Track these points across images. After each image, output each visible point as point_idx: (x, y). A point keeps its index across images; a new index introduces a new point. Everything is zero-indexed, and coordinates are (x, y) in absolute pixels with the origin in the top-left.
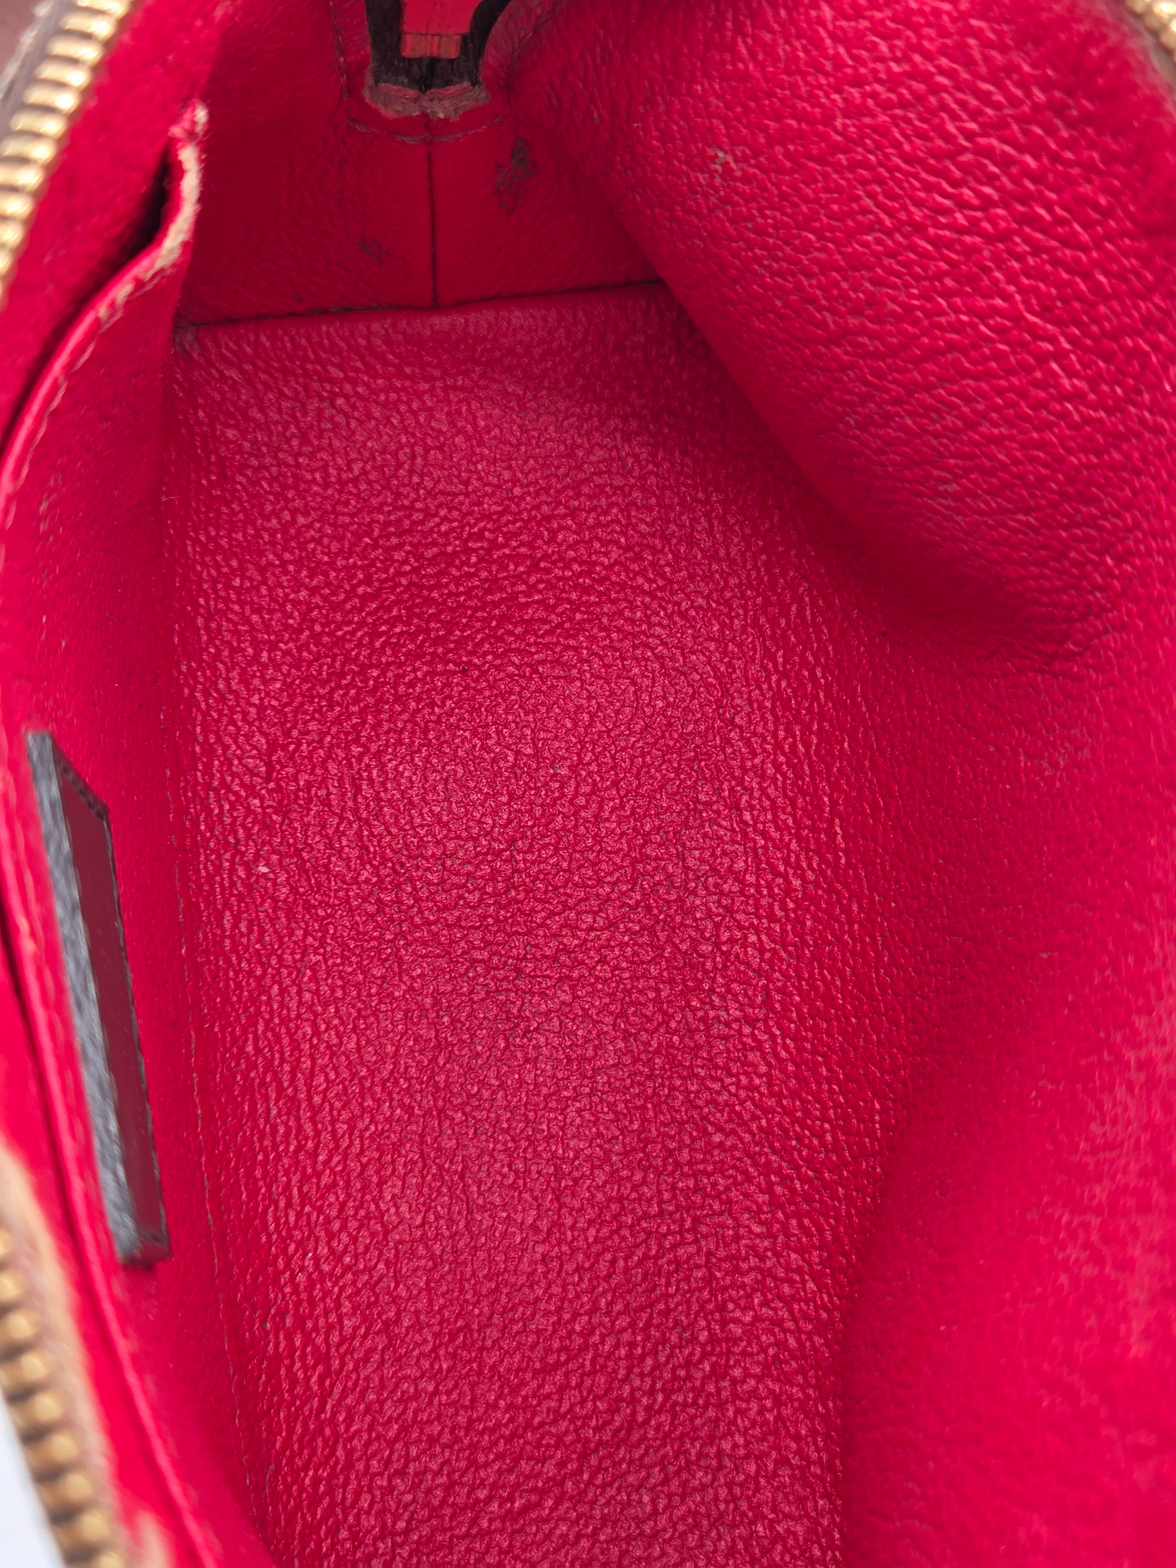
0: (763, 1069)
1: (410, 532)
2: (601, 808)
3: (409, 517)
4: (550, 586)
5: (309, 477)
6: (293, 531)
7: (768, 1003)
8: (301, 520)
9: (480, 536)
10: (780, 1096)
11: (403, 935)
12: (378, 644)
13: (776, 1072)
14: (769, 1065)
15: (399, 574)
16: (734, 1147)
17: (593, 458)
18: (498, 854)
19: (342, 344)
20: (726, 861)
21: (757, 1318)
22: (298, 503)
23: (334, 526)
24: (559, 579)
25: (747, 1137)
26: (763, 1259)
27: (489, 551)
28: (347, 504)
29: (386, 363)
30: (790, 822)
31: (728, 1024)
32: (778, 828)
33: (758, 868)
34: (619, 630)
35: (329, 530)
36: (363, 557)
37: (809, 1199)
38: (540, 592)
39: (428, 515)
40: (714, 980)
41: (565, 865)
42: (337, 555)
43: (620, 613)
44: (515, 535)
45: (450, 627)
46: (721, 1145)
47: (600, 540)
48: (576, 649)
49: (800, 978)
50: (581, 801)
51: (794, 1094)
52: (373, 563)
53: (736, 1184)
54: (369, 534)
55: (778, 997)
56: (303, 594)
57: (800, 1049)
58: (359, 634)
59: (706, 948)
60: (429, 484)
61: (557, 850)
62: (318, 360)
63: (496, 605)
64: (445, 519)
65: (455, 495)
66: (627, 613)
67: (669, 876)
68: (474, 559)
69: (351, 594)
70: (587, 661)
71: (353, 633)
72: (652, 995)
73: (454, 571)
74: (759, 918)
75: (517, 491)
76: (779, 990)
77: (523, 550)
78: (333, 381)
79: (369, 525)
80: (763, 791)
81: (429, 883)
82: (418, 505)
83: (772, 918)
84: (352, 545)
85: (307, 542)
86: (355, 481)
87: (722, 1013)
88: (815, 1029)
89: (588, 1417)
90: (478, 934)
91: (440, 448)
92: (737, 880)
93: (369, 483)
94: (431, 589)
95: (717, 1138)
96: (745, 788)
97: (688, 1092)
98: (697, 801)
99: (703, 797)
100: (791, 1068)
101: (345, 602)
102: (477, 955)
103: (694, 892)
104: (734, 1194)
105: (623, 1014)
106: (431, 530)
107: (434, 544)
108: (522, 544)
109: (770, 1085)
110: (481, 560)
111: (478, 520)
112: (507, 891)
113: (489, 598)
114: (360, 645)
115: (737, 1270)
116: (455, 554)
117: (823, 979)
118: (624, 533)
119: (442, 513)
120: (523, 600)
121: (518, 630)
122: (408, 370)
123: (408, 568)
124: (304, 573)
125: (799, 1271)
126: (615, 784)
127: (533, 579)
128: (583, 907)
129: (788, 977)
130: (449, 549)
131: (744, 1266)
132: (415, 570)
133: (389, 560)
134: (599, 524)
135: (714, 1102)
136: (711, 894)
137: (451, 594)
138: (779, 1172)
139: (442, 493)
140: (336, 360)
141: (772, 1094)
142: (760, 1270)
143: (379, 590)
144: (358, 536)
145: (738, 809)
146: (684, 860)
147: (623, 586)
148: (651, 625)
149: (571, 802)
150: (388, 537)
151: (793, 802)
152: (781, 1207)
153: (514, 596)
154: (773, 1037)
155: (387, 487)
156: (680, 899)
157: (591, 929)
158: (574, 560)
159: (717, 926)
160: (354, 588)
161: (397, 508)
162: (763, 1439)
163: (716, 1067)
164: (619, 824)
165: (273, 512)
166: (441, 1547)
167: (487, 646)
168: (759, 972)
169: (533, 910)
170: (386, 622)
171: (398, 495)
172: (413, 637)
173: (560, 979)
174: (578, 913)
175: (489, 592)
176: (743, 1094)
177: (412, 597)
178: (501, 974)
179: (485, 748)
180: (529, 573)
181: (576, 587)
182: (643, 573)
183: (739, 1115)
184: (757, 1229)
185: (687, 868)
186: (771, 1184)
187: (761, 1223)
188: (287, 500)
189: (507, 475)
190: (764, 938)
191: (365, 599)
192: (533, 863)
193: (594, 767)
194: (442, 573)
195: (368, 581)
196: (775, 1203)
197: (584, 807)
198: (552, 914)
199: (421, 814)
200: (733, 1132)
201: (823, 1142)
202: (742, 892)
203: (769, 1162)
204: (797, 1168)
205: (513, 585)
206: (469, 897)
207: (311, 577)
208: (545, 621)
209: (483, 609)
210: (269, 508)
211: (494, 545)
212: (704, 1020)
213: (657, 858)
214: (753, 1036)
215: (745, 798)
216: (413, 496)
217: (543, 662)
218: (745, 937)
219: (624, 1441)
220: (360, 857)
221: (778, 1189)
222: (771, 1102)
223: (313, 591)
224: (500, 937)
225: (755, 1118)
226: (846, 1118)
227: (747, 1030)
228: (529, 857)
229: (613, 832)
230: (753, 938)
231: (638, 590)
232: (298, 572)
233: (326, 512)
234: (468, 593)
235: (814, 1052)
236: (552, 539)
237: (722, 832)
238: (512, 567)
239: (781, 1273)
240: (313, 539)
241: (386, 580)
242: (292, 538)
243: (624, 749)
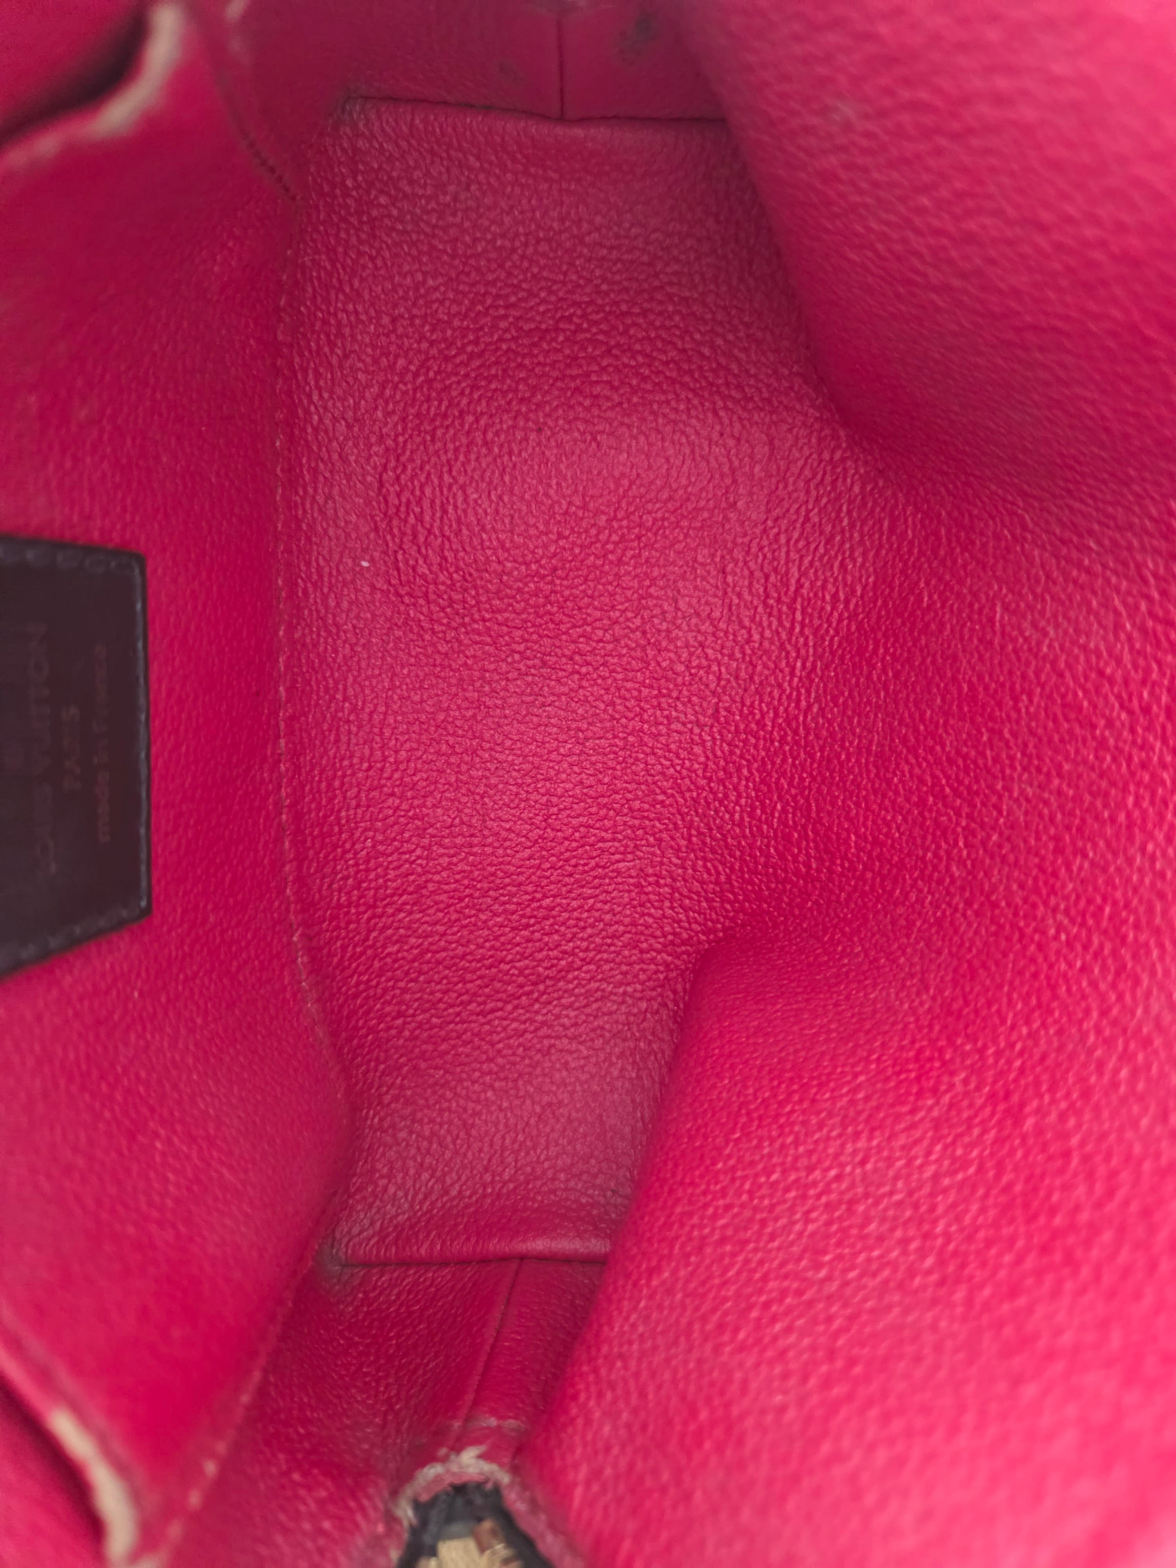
0: (702, 759)
1: (513, 305)
2: (623, 554)
3: (515, 294)
4: (618, 370)
5: (441, 247)
6: (422, 291)
7: (716, 715)
8: (431, 282)
9: (569, 319)
10: (710, 780)
11: (464, 625)
12: (476, 396)
13: (710, 764)
14: (707, 758)
15: (501, 340)
16: (671, 805)
17: (669, 270)
18: (543, 577)
19: (481, 139)
20: (708, 609)
21: (664, 916)
22: (429, 268)
23: (457, 291)
24: (625, 366)
25: (681, 801)
26: (674, 880)
27: (575, 332)
28: (468, 274)
29: (514, 160)
30: (761, 590)
31: (684, 724)
32: (750, 593)
33: (729, 619)
34: (665, 416)
35: (451, 295)
36: (475, 321)
37: (714, 851)
38: (609, 374)
39: (531, 294)
40: (680, 692)
41: (590, 592)
42: (455, 316)
43: (668, 402)
44: (596, 323)
45: (534, 389)
46: (663, 802)
47: (663, 340)
48: (629, 427)
49: (743, 704)
50: (610, 547)
51: (721, 781)
52: (481, 328)
53: (667, 830)
54: (482, 303)
55: (724, 713)
56: (424, 345)
57: (732, 753)
58: (464, 385)
59: (680, 668)
60: (535, 270)
61: (586, 580)
62: (460, 148)
63: (573, 378)
64: (543, 301)
65: (555, 282)
66: (673, 404)
67: (664, 612)
68: (561, 339)
69: (461, 350)
70: (636, 438)
71: (459, 383)
72: (635, 693)
73: (545, 346)
74: (723, 655)
75: (604, 287)
76: (726, 709)
77: (601, 337)
78: (470, 169)
79: (484, 295)
80: (746, 563)
81: (488, 591)
82: (524, 286)
83: (731, 656)
84: (469, 310)
85: (433, 302)
86: (477, 256)
87: (682, 715)
88: (745, 741)
89: (542, 960)
90: (520, 633)
91: (549, 240)
92: (712, 624)
93: (489, 260)
94: (524, 356)
95: (661, 797)
96: (732, 558)
97: (646, 763)
98: (695, 560)
99: (700, 559)
100: (722, 763)
101: (455, 356)
102: (515, 646)
103: (679, 627)
104: (664, 835)
105: (613, 704)
106: (532, 308)
107: (532, 320)
108: (601, 331)
109: (704, 771)
110: (567, 339)
111: (570, 306)
112: (544, 605)
113: (568, 372)
114: (462, 393)
115: (657, 884)
116: (547, 330)
117: (761, 710)
118: (682, 338)
119: (543, 294)
120: (594, 378)
121: (587, 403)
122: (532, 170)
123: (508, 336)
124: (427, 328)
125: (698, 893)
126: (639, 538)
127: (604, 363)
128: (598, 624)
129: (734, 701)
130: (543, 326)
131: (662, 881)
132: (514, 339)
133: (494, 327)
134: (663, 326)
135: (663, 773)
136: (691, 631)
137: (539, 363)
138: (698, 829)
139: (546, 279)
140: (475, 151)
141: (704, 777)
142: (672, 888)
143: (483, 351)
144: (473, 303)
145: (724, 572)
146: (676, 602)
147: (673, 381)
148: (689, 416)
149: (603, 546)
150: (497, 307)
151: (767, 577)
152: (693, 850)
153: (588, 375)
154: (714, 739)
155: (501, 266)
156: (668, 631)
157: (601, 641)
158: (640, 352)
159: (691, 654)
160: (464, 346)
161: (506, 285)
162: (653, 989)
163: (670, 751)
164: (635, 568)
165: (410, 272)
166: (435, 1026)
167: (560, 412)
168: (714, 693)
169: (561, 622)
170: (485, 378)
171: (509, 274)
172: (504, 393)
173: (572, 673)
174: (594, 628)
175: (568, 366)
176: (685, 772)
177: (508, 360)
178: (530, 663)
179: (546, 494)
180: (602, 357)
181: (637, 374)
182: (690, 372)
183: (679, 786)
184: (675, 860)
185: (677, 609)
186: (690, 835)
187: (678, 858)
188: (420, 262)
189: (598, 273)
190: (723, 669)
191: (471, 356)
192: (567, 587)
193: (625, 523)
194: (534, 345)
195: (476, 342)
196: (690, 848)
197: (612, 552)
198: (574, 626)
199: (490, 540)
200: (672, 795)
201: (732, 819)
202: (714, 635)
203: (692, 821)
204: (711, 829)
205: (588, 364)
206: (517, 606)
207: (433, 331)
208: (608, 399)
209: (562, 380)
210: (406, 268)
211: (579, 329)
212: (667, 717)
213: (658, 598)
214: (700, 735)
215: (731, 566)
216: (521, 277)
217: (602, 432)
218: (709, 667)
219: (563, 978)
220: (440, 565)
221: (694, 839)
222: (703, 782)
223: (432, 343)
224: (535, 637)
225: (689, 790)
226: (753, 809)
227: (697, 730)
228: (565, 582)
229: (629, 573)
230: (715, 668)
231: (683, 385)
232: (423, 326)
233: (451, 279)
234: (553, 365)
235: (742, 757)
236: (625, 332)
237: (708, 587)
238: (590, 350)
239: (685, 891)
240: (437, 300)
241: (490, 344)
242: (422, 296)
243: (649, 513)
